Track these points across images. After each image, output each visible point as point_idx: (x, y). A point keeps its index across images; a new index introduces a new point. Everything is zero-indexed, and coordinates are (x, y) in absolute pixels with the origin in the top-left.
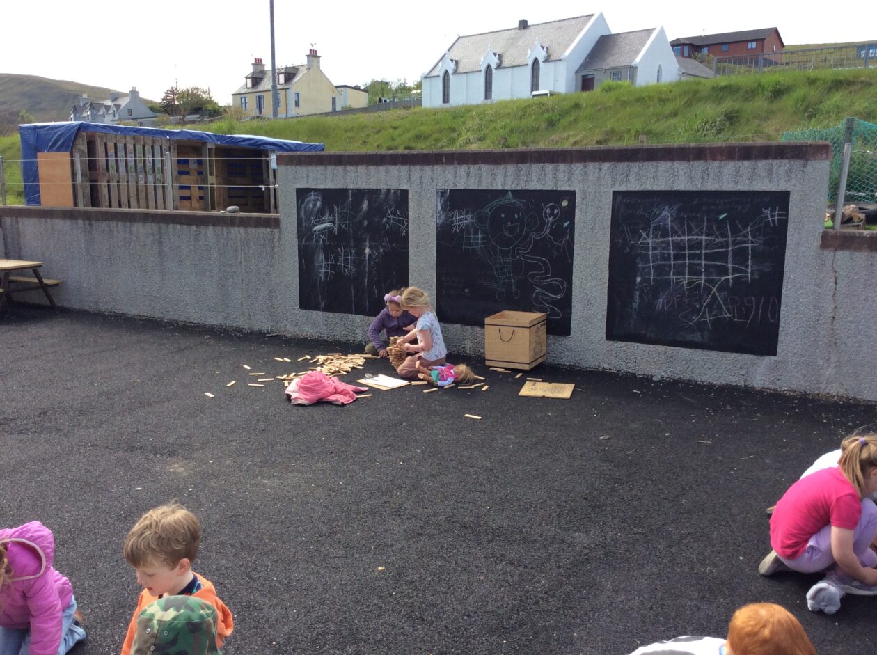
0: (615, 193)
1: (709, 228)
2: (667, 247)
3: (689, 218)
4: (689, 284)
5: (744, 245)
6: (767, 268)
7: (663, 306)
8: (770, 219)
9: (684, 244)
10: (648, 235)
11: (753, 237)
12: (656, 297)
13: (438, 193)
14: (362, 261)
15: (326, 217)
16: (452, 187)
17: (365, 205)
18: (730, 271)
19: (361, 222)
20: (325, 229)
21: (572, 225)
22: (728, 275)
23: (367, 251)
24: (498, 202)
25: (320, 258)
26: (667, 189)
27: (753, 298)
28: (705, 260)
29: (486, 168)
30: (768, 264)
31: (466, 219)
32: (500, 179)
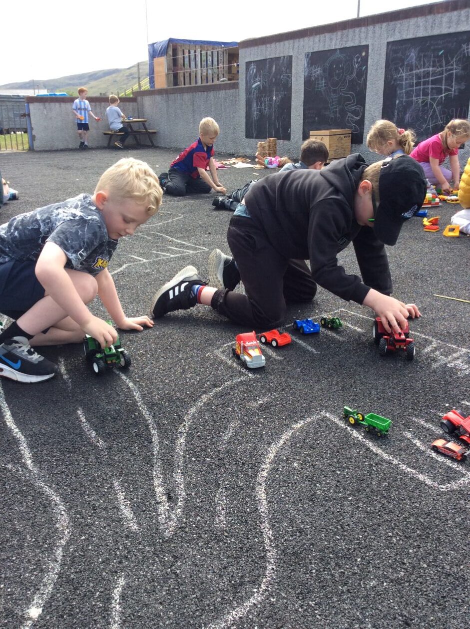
0: (388, 43)
1: (434, 62)
2: (412, 79)
3: (425, 56)
4: (423, 102)
5: (451, 72)
7: (409, 120)
8: (466, 51)
9: (421, 75)
10: (403, 70)
11: (457, 65)
12: (405, 114)
13: (305, 55)
14: (271, 105)
15: (258, 79)
16: (312, 51)
17: (274, 69)
18: (443, 91)
19: (272, 80)
20: (257, 86)
21: (366, 69)
22: (442, 94)
23: (274, 98)
24: (332, 58)
25: (254, 105)
26: (414, 37)
27: (454, 109)
28: (431, 85)
29: (327, 35)
30: (463, 83)
31: (318, 71)
32: (334, 42)
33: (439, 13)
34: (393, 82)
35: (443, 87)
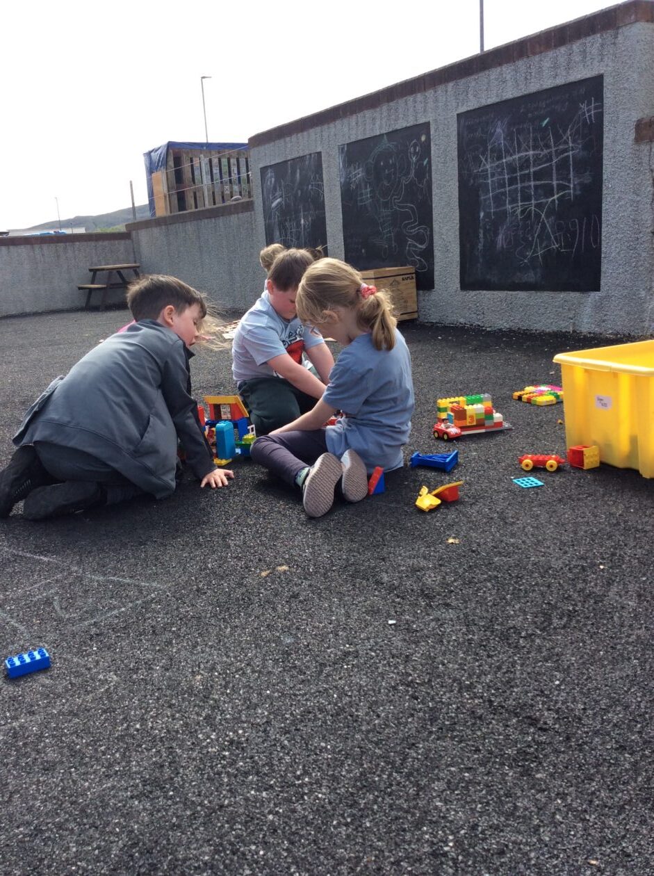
0: (459, 116)
1: (535, 140)
2: (501, 173)
3: (519, 132)
4: (523, 212)
5: (566, 154)
6: (587, 179)
7: (502, 244)
8: (587, 115)
9: (516, 165)
10: (486, 160)
11: (574, 141)
12: (496, 234)
13: (339, 149)
14: (300, 233)
15: (278, 194)
16: (348, 141)
17: (298, 175)
18: (555, 190)
19: (297, 193)
20: (278, 204)
21: (430, 162)
22: (553, 195)
23: (302, 222)
24: (377, 150)
25: (277, 234)
26: (498, 100)
27: (577, 221)
28: (534, 180)
29: (368, 113)
30: (588, 173)
31: (359, 174)
32: (378, 123)
33: (534, 54)
34: (472, 181)
35: (555, 183)
